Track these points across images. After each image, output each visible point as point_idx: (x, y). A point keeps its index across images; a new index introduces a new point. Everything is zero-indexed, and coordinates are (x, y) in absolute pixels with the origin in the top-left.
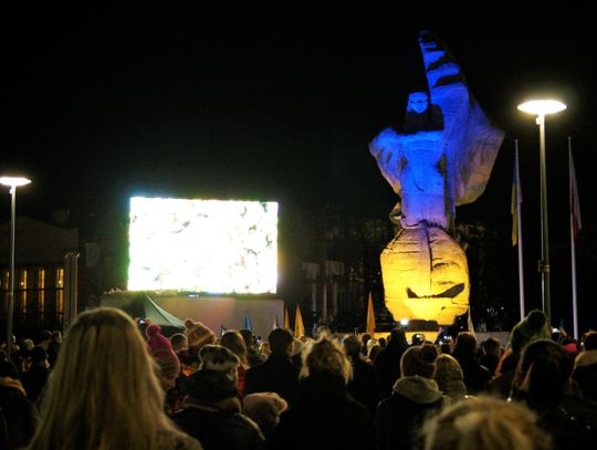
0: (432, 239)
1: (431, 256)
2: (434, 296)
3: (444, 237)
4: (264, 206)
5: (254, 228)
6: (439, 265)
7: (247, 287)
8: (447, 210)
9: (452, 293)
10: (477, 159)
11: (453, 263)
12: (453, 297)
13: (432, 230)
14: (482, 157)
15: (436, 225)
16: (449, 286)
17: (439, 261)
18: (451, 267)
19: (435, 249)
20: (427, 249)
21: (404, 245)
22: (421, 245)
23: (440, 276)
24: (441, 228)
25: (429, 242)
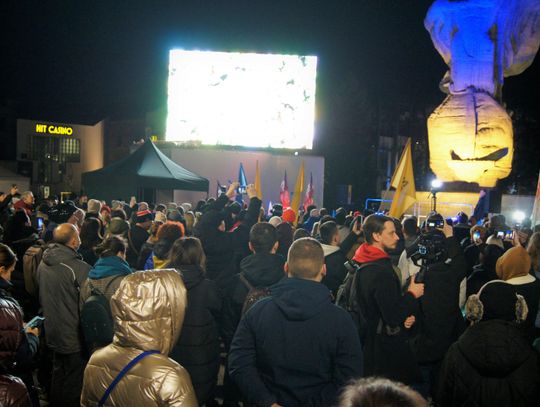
0: (478, 104)
1: (477, 121)
2: (477, 159)
3: (491, 102)
4: (303, 60)
5: (292, 82)
6: (484, 129)
7: (283, 142)
8: (496, 77)
9: (496, 156)
10: (527, 31)
11: (498, 128)
12: (496, 160)
13: (479, 96)
14: (532, 28)
15: (483, 91)
16: (493, 150)
17: (484, 126)
18: (496, 132)
19: (481, 113)
20: (472, 113)
21: (451, 109)
22: (468, 109)
23: (484, 139)
24: (488, 93)
25: (476, 107)
